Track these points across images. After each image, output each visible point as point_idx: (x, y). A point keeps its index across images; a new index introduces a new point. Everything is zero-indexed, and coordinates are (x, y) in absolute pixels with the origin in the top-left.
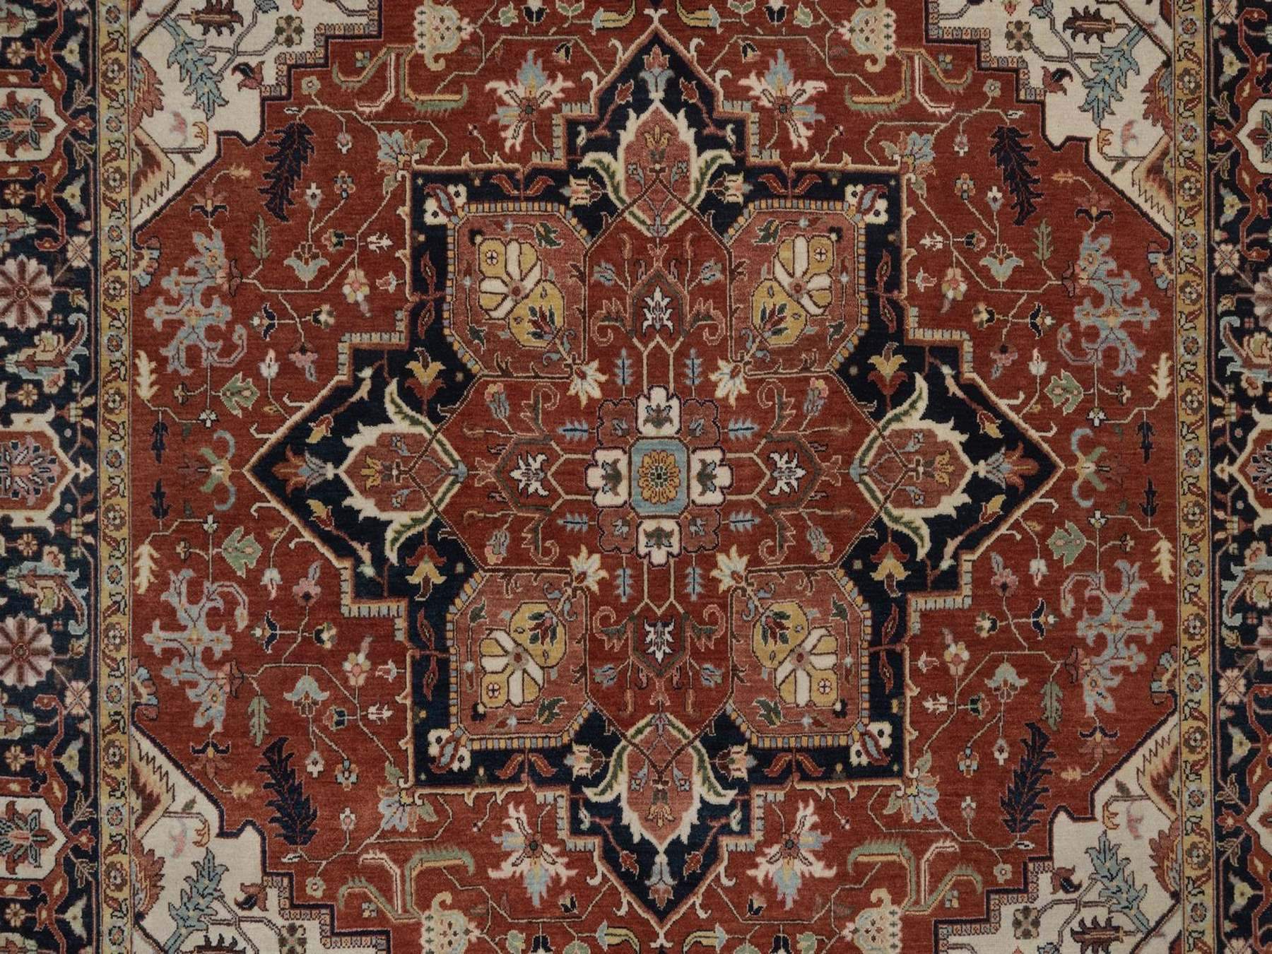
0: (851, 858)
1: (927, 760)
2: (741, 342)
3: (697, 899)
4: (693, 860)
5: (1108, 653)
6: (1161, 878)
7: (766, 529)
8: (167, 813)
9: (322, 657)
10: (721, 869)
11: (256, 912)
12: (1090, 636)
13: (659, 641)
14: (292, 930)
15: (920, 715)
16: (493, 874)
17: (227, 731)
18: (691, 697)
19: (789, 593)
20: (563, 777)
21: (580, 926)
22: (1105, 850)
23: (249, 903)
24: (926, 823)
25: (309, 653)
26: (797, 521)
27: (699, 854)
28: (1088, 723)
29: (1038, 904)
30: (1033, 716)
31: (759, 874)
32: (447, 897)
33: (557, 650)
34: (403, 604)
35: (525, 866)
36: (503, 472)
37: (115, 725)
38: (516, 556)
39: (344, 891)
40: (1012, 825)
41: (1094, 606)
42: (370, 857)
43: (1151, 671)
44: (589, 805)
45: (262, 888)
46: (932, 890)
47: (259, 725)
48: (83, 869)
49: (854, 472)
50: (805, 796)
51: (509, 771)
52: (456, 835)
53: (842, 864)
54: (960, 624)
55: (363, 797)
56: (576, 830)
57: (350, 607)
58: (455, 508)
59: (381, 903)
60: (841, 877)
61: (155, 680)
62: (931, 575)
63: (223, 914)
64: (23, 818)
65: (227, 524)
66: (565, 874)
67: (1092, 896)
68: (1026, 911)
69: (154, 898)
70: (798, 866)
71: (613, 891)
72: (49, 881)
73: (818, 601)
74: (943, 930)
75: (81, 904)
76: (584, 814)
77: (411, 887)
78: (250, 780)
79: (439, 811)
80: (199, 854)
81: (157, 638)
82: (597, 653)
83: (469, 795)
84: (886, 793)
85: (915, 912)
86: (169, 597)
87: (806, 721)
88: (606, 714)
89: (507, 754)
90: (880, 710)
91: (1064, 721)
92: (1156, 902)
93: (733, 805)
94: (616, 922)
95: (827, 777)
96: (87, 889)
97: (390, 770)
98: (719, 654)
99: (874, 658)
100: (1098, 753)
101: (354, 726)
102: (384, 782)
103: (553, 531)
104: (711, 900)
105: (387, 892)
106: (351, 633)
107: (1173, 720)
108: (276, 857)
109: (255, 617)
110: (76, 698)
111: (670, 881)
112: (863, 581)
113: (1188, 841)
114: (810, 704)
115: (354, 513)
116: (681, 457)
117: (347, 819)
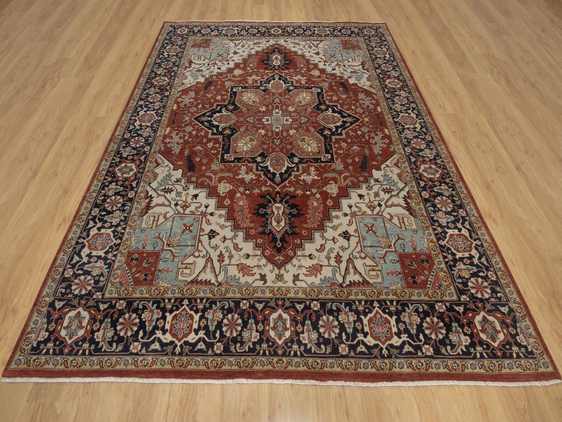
0: (324, 176)
1: (340, 160)
2: (294, 104)
3: (287, 182)
4: (285, 176)
5: (378, 145)
6: (401, 180)
7: (300, 127)
8: (162, 166)
9: (203, 143)
10: (292, 177)
11: (179, 183)
12: (373, 142)
13: (277, 142)
14: (186, 186)
15: (337, 153)
16: (237, 177)
17: (179, 154)
18: (284, 150)
19: (305, 135)
20: (255, 161)
21: (258, 187)
22: (385, 175)
23: (177, 181)
24: (341, 170)
25: (200, 143)
26: (306, 126)
27: (287, 175)
28: (376, 155)
29: (372, 184)
30: (363, 154)
31: (302, 178)
32: (226, 181)
33: (254, 143)
34: (222, 136)
35: (245, 176)
36: (245, 119)
37: (154, 153)
38: (247, 129)
39: (201, 180)
40: (362, 171)
41: (373, 138)
42: (208, 174)
43: (389, 147)
44: (260, 166)
45: (181, 179)
46: (344, 181)
47: (187, 153)
48: (139, 175)
49: (318, 119)
50: (312, 166)
51: (243, 161)
52: (229, 171)
53: (322, 177)
54: (344, 140)
55: (208, 165)
56: (257, 170)
57: (210, 136)
58: (234, 124)
59: (209, 182)
60: (322, 179)
61: (165, 146)
62: (336, 133)
63: (170, 183)
64: (128, 167)
65: (186, 125)
66: (254, 178)
67: (385, 183)
68: (369, 186)
69: (154, 180)
70: (311, 177)
71: (266, 181)
72: (130, 178)
73: (312, 136)
74: (348, 189)
75: (137, 181)
76: (259, 168)
77: (217, 179)
78: (182, 161)
79: (225, 167)
80: (167, 173)
81: (167, 140)
82: (263, 143)
83: (233, 165)
84: (331, 166)
85: (341, 185)
86: (172, 135)
87: (311, 154)
88: (265, 152)
89: (242, 158)
90: (327, 152)
91: (371, 154)
92: (401, 185)
93: (295, 167)
94: (266, 186)
95: (317, 162)
96: (139, 179)
97: (215, 160)
98: (291, 143)
99: (325, 145)
100: (380, 160)
101: (208, 154)
102: (213, 162)
103: (254, 127)
104: (290, 182)
105: (211, 180)
106: (209, 140)
107: (396, 155)
108: (185, 174)
109: (189, 137)
110: (147, 149)
111: (279, 179)
112: (322, 134)
113: (406, 174)
114: (311, 151)
115: (213, 124)
116: (282, 118)
117: (204, 168)
